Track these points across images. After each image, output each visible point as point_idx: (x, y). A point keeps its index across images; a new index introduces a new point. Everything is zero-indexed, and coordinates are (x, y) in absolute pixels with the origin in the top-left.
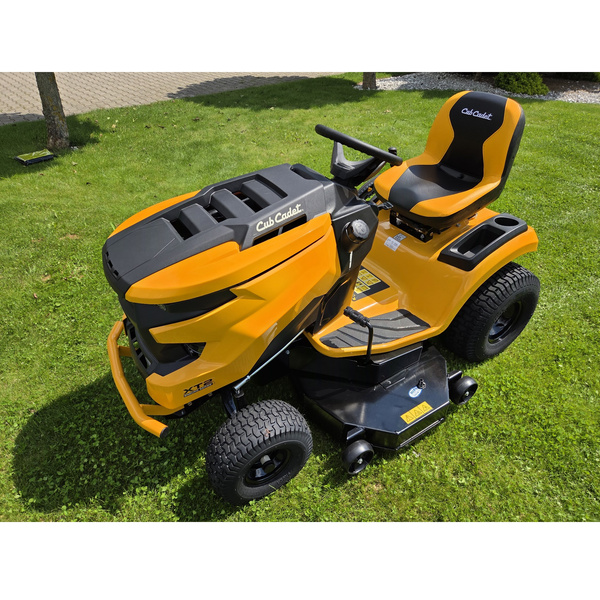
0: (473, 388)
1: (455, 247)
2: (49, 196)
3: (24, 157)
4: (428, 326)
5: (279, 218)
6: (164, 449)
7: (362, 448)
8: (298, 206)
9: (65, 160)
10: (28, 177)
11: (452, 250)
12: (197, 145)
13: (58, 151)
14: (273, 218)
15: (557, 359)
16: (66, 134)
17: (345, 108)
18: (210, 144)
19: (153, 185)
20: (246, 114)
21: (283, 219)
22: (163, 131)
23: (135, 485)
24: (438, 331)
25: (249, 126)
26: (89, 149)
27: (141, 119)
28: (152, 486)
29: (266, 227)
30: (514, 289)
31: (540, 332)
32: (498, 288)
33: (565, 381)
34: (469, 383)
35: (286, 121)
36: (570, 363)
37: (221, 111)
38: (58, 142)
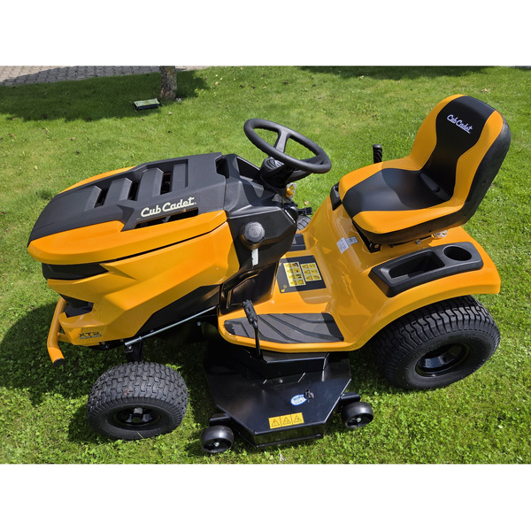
0: (368, 418)
1: (387, 267)
2: (138, 138)
3: (140, 104)
4: (342, 339)
5: (168, 207)
6: (90, 370)
7: (221, 434)
8: (190, 199)
9: (165, 109)
10: (133, 120)
11: (382, 270)
12: (273, 107)
13: (164, 101)
14: (161, 207)
15: (502, 418)
16: (175, 88)
17: (438, 83)
18: (283, 108)
19: (217, 140)
20: (333, 81)
21: (171, 209)
22: (252, 91)
23: (57, 391)
24: (348, 347)
25: (329, 93)
26: (188, 102)
27: (241, 78)
28: (66, 395)
29: (151, 214)
30: (449, 330)
31: (505, 380)
32: (428, 323)
33: (494, 446)
34: (363, 410)
35: (368, 91)
36: (516, 427)
37: (313, 76)
38: (168, 93)
